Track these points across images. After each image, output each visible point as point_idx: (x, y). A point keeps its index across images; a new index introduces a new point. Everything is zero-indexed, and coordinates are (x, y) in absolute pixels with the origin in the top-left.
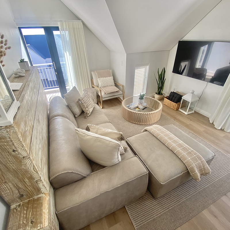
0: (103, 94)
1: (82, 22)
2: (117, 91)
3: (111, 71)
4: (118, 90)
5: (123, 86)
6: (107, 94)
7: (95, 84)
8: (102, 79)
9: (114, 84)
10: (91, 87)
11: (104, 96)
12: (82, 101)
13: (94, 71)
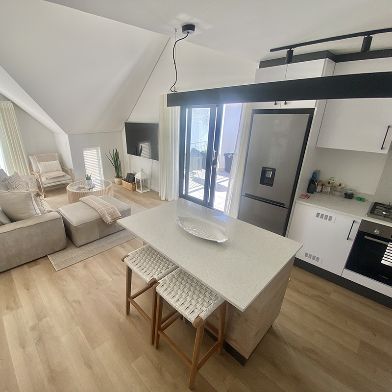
0: (43, 179)
1: (12, 102)
2: (62, 175)
3: (56, 154)
4: (64, 174)
5: (71, 170)
6: (49, 179)
7: (34, 170)
8: (42, 163)
9: (61, 169)
10: (30, 174)
11: (45, 181)
12: (9, 180)
13: (32, 155)
